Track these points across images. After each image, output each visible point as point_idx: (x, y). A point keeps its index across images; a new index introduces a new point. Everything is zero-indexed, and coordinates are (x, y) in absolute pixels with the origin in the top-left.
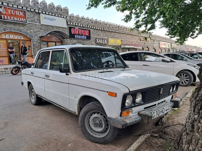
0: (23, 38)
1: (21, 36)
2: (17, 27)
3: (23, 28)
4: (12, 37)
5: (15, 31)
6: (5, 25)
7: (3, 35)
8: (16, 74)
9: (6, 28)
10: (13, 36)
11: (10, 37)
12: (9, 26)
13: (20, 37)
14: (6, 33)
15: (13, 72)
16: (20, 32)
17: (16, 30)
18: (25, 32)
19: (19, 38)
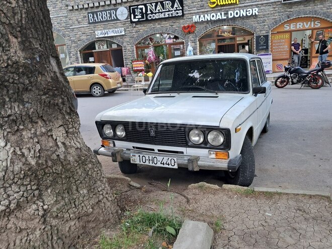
0: (319, 25)
1: (316, 23)
2: (310, 7)
3: (322, 6)
4: (301, 26)
5: (306, 16)
6: (290, 8)
7: (285, 26)
8: (282, 87)
9: (291, 13)
10: (302, 24)
11: (296, 27)
12: (296, 9)
13: (314, 23)
14: (289, 22)
15: (278, 83)
16: (315, 16)
17: (308, 12)
18: (324, 13)
19: (312, 26)
